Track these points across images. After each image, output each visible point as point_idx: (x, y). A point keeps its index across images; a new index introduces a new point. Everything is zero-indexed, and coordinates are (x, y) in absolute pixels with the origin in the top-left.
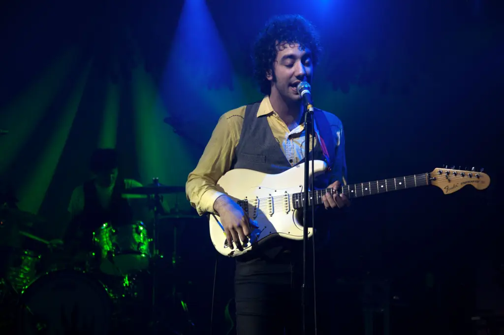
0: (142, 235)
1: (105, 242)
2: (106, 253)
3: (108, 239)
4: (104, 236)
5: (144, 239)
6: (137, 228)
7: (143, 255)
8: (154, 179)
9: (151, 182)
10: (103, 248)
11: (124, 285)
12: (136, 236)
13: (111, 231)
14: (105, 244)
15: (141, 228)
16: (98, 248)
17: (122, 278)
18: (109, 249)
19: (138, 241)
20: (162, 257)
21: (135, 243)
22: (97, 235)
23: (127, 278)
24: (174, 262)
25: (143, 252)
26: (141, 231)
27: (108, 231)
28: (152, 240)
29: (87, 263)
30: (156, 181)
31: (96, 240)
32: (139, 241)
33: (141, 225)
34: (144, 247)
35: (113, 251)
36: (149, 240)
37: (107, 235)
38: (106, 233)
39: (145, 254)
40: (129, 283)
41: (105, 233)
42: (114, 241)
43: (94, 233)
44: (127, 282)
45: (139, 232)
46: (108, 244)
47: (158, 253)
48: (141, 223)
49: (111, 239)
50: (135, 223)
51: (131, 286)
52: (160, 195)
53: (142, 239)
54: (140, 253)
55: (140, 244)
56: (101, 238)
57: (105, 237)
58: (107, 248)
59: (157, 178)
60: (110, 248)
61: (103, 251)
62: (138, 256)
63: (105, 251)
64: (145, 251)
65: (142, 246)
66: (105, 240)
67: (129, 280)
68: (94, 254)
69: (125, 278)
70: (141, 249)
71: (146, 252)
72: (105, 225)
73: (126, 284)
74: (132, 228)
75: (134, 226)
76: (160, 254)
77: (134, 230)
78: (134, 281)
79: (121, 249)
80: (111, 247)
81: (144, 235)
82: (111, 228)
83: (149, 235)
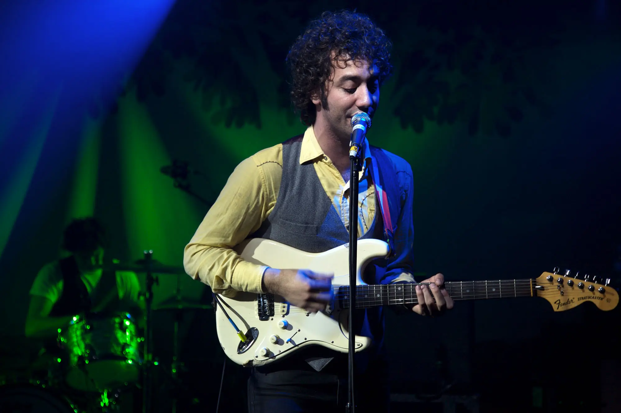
0: (128, 333)
1: (76, 344)
2: (76, 359)
3: (79, 338)
4: (74, 335)
5: (132, 339)
6: (121, 324)
7: (130, 362)
8: (145, 252)
9: (142, 257)
10: (71, 351)
11: (102, 405)
12: (119, 334)
13: (83, 328)
14: (75, 346)
15: (127, 323)
16: (65, 352)
17: (99, 395)
18: (80, 353)
19: (122, 341)
20: (156, 363)
21: (118, 343)
22: (63, 334)
23: (105, 394)
24: (174, 371)
25: (130, 356)
26: (126, 327)
27: (79, 328)
28: (143, 340)
29: (50, 374)
30: (148, 255)
31: (62, 340)
32: (124, 341)
33: (127, 319)
34: (131, 351)
35: (86, 355)
36: (139, 340)
37: (79, 333)
38: (77, 329)
39: (132, 359)
40: (109, 402)
41: (74, 330)
42: (88, 341)
43: (59, 331)
44: (105, 400)
45: (123, 329)
46: (79, 346)
47: (150, 357)
48: (128, 315)
49: (83, 339)
50: (119, 316)
51: (113, 407)
52: (154, 275)
53: (128, 339)
54: (125, 359)
55: (125, 346)
56: (69, 338)
57: (76, 335)
58: (78, 350)
59: (151, 252)
60: (82, 352)
61: (72, 355)
62: (123, 363)
63: (75, 355)
64: (133, 355)
65: (129, 348)
66: (75, 339)
67: (108, 397)
68: (59, 360)
69: (103, 394)
70: (127, 353)
71: (134, 358)
72: (75, 319)
73: (105, 404)
74: (115, 323)
75: (117, 320)
76: (154, 360)
77: (117, 326)
78: (116, 400)
79: (98, 352)
80: (83, 350)
81: (131, 332)
82: (83, 322)
83: (139, 332)
